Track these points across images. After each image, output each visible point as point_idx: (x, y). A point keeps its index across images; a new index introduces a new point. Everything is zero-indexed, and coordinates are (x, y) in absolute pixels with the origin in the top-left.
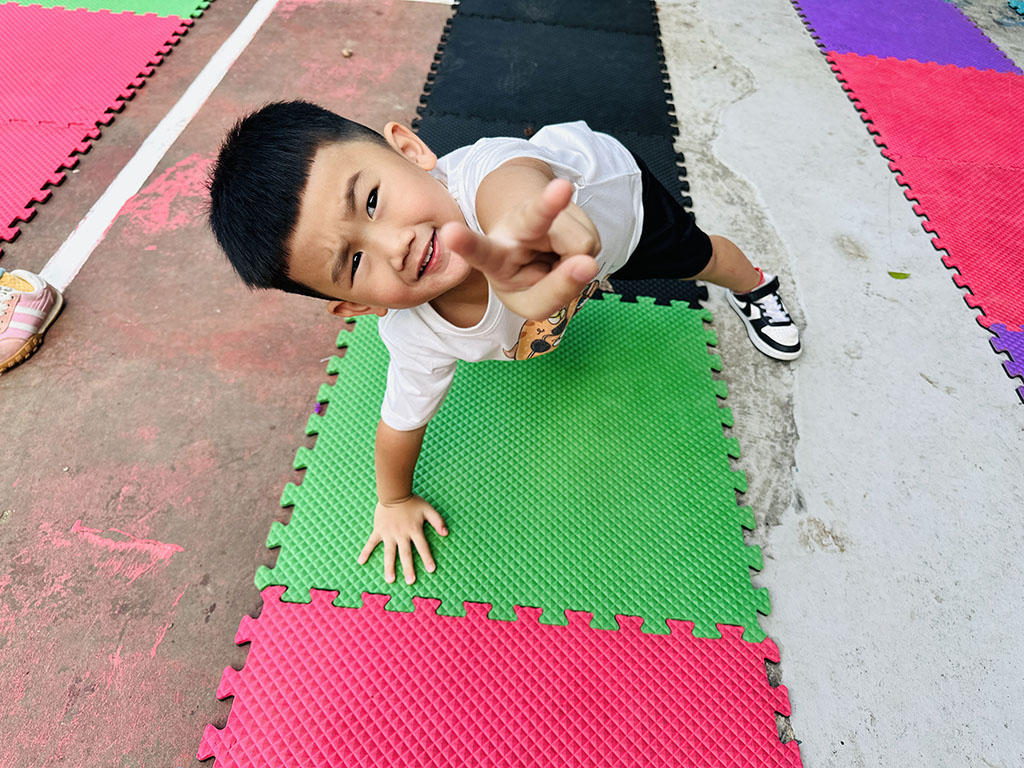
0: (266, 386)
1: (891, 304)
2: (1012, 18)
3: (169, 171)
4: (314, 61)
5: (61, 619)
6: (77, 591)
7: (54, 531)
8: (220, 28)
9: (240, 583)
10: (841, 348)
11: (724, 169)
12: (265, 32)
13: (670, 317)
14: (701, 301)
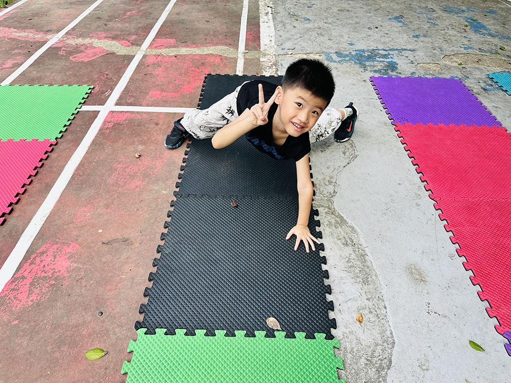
2: (492, 86)
3: (32, 257)
4: (120, 163)
8: (72, 144)
10: (416, 362)
11: (341, 218)
12: (95, 145)
13: (315, 348)
14: (332, 330)
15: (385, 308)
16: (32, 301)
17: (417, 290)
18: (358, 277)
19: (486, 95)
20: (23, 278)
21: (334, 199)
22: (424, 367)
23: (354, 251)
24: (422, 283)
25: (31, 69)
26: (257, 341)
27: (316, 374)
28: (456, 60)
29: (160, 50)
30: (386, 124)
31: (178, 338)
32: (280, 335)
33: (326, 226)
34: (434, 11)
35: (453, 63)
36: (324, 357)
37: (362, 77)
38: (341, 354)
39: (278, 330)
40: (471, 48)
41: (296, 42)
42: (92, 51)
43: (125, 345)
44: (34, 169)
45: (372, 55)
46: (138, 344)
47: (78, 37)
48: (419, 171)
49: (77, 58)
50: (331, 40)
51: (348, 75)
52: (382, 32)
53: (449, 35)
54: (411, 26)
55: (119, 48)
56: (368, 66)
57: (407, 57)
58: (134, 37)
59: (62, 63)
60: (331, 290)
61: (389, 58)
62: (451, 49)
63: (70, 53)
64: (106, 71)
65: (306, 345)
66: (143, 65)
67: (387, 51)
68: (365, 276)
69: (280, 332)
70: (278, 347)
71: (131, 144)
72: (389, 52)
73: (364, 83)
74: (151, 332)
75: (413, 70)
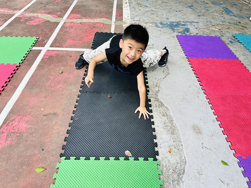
1: (209, 151)
2: (234, 40)
3: (7, 122)
4: (52, 75)
8: (27, 67)
10: (196, 171)
11: (162, 103)
12: (40, 66)
13: (148, 165)
14: (157, 156)
15: (182, 146)
16: (7, 144)
17: (197, 137)
18: (169, 131)
19: (232, 44)
20: (3, 132)
21: (158, 94)
22: (200, 173)
23: (168, 119)
24: (200, 134)
25: (7, 28)
26: (120, 162)
27: (148, 177)
28: (218, 27)
29: (73, 20)
30: (183, 58)
31: (81, 161)
32: (132, 159)
33: (154, 107)
34: (208, 4)
35: (216, 29)
36: (153, 169)
37: (172, 35)
38: (160, 168)
39: (130, 157)
40: (225, 22)
41: (140, 17)
42: (38, 19)
43: (55, 165)
44: (8, 79)
45: (178, 24)
46: (61, 164)
47: (31, 12)
48: (199, 81)
49: (30, 23)
50: (158, 17)
51: (166, 34)
52: (182, 13)
53: (215, 16)
54: (196, 11)
55: (52, 18)
56: (176, 29)
57: (194, 26)
58: (59, 13)
59: (22, 25)
60: (156, 137)
61: (186, 26)
62: (215, 22)
63: (27, 21)
64: (45, 30)
65: (144, 164)
66: (64, 27)
67: (185, 22)
68: (173, 131)
69: (132, 157)
70: (130, 165)
71: (58, 67)
72: (186, 23)
73: (173, 38)
74: (68, 158)
75: (197, 32)
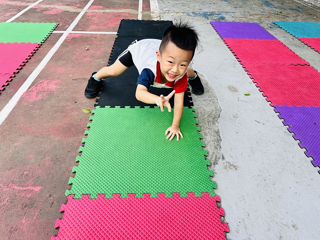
0: (66, 140)
1: (245, 103)
2: (274, 26)
3: (36, 84)
4: (77, 52)
5: (7, 211)
6: (11, 202)
7: (4, 186)
8: (50, 45)
9: (61, 196)
10: (232, 115)
12: (63, 45)
14: (191, 106)
16: (39, 98)
17: (233, 94)
19: (271, 29)
20: (32, 91)
22: (235, 117)
24: (236, 92)
25: (22, 17)
28: (256, 17)
29: (94, 10)
30: (219, 39)
31: (116, 109)
37: (206, 22)
40: (264, 12)
41: (170, 8)
42: (55, 10)
44: (31, 53)
45: (212, 14)
46: (97, 111)
47: (48, 4)
48: (235, 55)
49: (47, 13)
50: (190, 8)
51: (199, 21)
52: (217, 6)
53: (253, 7)
54: (233, 4)
55: (71, 9)
56: (210, 18)
57: (230, 15)
58: (79, 5)
59: (39, 15)
61: (221, 15)
62: (254, 13)
63: (43, 11)
64: (65, 18)
66: (85, 16)
67: (220, 12)
71: (83, 45)
74: (103, 107)
75: (234, 20)
